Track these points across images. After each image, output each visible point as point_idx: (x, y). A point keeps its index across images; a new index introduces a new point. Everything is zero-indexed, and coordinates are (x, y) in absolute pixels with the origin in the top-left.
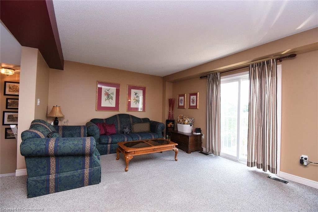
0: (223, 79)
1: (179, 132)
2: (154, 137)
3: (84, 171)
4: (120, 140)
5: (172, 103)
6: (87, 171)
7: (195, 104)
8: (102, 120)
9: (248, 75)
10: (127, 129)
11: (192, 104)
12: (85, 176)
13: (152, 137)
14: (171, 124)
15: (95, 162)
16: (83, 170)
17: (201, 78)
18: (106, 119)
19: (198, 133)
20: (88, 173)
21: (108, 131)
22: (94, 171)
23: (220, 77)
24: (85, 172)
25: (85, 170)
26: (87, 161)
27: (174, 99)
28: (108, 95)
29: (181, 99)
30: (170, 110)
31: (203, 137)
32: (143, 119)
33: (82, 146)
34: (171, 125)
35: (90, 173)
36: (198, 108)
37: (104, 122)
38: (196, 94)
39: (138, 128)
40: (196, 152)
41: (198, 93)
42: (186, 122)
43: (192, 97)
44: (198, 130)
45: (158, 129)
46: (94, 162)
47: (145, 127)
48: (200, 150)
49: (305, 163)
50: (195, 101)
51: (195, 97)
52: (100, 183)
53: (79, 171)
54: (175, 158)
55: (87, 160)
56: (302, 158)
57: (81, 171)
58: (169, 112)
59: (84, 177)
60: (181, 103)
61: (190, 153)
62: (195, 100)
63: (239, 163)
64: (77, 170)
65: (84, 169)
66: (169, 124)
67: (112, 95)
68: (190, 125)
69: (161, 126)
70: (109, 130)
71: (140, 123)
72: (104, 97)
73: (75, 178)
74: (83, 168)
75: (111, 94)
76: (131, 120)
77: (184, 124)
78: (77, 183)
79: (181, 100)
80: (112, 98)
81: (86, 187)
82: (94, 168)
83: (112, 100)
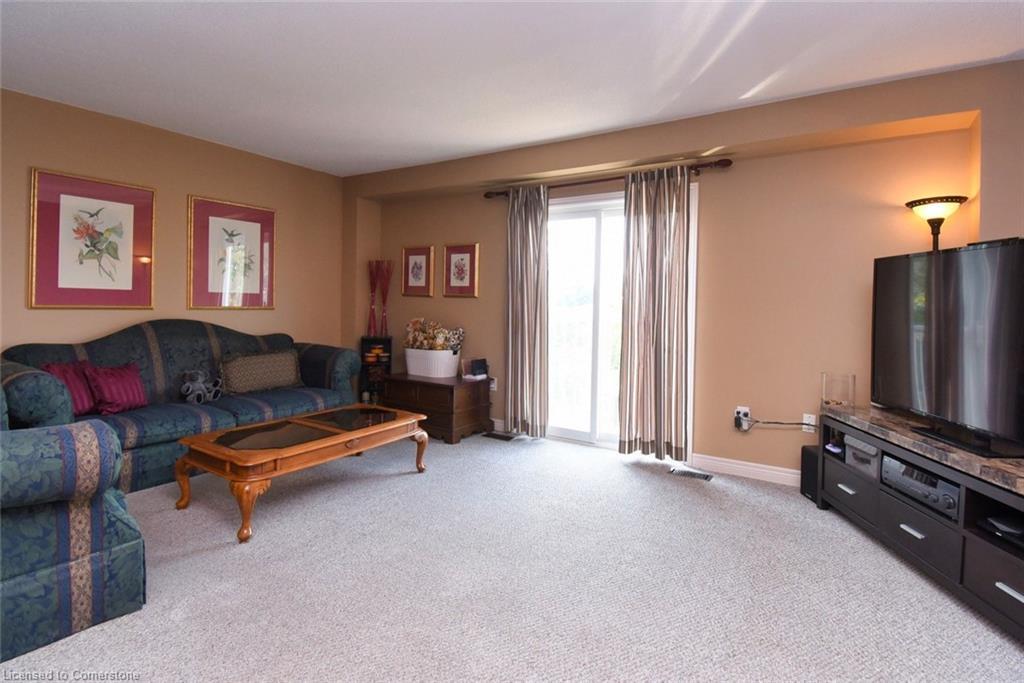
0: (556, 208)
1: (410, 378)
2: (325, 402)
3: (68, 570)
4: (180, 429)
5: (379, 276)
6: (81, 569)
7: (466, 283)
8: (69, 348)
9: (623, 201)
10: (201, 380)
11: (455, 282)
12: (74, 589)
13: (315, 404)
14: (377, 351)
15: (119, 524)
16: (61, 566)
17: (488, 195)
18: (89, 346)
19: (480, 374)
20: (85, 577)
21: (107, 395)
22: (113, 561)
23: (548, 198)
24: (73, 572)
25: (73, 563)
26: (80, 527)
27: (389, 263)
28: (91, 237)
29: (416, 264)
30: (373, 303)
31: (494, 386)
32: (264, 337)
33: (61, 461)
34: (378, 356)
35: (95, 574)
36: (476, 294)
37: (82, 356)
38: (470, 249)
39: (246, 374)
40: (475, 438)
41: (477, 246)
42: (440, 340)
43: (455, 258)
44: (480, 366)
45: (338, 372)
46: (112, 524)
47: (282, 369)
48: (485, 430)
49: (745, 426)
50: (468, 273)
51: (467, 257)
52: (144, 606)
53: (43, 574)
54: (418, 462)
55: (80, 522)
56: (738, 413)
57: (51, 573)
58: (373, 311)
59: (70, 595)
60: (416, 276)
61: (458, 442)
62: (467, 268)
63: (598, 447)
64: (33, 570)
65: (68, 560)
66: (370, 352)
67: (113, 238)
68: (452, 352)
69: (349, 360)
70: (113, 388)
71: (258, 352)
73: (25, 606)
74: (63, 556)
75: (107, 230)
76: (215, 343)
77: (431, 348)
78: (35, 625)
79: (417, 267)
80: (116, 250)
81: (82, 636)
82: (113, 550)
83: (117, 258)
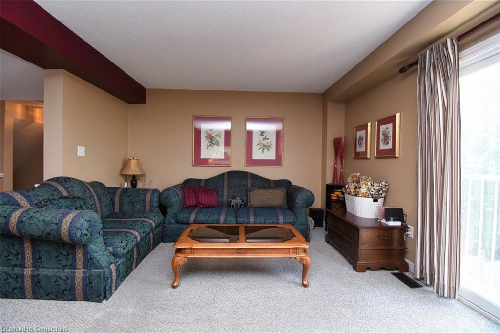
2: (284, 219)
3: (75, 273)
5: (340, 147)
6: (79, 274)
7: (390, 146)
8: (200, 180)
10: (238, 198)
11: (383, 147)
12: (76, 282)
14: (338, 193)
15: (94, 259)
16: (73, 270)
17: (402, 71)
18: (206, 180)
19: (395, 220)
20: (80, 278)
22: (91, 275)
24: (76, 274)
26: (80, 256)
27: (346, 138)
28: (210, 138)
29: (360, 137)
30: (336, 163)
31: (410, 233)
32: (274, 181)
34: (338, 196)
35: (84, 279)
36: (397, 155)
37: (202, 184)
38: (392, 119)
39: (258, 197)
41: (398, 115)
42: (363, 190)
43: (383, 128)
46: (91, 259)
47: (277, 197)
50: (391, 138)
51: (390, 125)
52: (104, 301)
53: (67, 271)
54: (303, 279)
57: (69, 272)
58: (335, 168)
59: (75, 284)
60: (360, 145)
61: (364, 271)
62: (391, 134)
64: (64, 268)
65: (75, 268)
66: (333, 193)
67: (217, 138)
68: (372, 200)
69: (304, 197)
70: (203, 198)
71: (269, 187)
72: (204, 142)
73: (60, 282)
74: (74, 266)
75: (216, 135)
76: (250, 182)
78: (63, 291)
79: (361, 138)
80: (219, 143)
81: (78, 303)
82: (92, 270)
83: (219, 146)
